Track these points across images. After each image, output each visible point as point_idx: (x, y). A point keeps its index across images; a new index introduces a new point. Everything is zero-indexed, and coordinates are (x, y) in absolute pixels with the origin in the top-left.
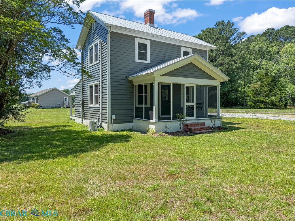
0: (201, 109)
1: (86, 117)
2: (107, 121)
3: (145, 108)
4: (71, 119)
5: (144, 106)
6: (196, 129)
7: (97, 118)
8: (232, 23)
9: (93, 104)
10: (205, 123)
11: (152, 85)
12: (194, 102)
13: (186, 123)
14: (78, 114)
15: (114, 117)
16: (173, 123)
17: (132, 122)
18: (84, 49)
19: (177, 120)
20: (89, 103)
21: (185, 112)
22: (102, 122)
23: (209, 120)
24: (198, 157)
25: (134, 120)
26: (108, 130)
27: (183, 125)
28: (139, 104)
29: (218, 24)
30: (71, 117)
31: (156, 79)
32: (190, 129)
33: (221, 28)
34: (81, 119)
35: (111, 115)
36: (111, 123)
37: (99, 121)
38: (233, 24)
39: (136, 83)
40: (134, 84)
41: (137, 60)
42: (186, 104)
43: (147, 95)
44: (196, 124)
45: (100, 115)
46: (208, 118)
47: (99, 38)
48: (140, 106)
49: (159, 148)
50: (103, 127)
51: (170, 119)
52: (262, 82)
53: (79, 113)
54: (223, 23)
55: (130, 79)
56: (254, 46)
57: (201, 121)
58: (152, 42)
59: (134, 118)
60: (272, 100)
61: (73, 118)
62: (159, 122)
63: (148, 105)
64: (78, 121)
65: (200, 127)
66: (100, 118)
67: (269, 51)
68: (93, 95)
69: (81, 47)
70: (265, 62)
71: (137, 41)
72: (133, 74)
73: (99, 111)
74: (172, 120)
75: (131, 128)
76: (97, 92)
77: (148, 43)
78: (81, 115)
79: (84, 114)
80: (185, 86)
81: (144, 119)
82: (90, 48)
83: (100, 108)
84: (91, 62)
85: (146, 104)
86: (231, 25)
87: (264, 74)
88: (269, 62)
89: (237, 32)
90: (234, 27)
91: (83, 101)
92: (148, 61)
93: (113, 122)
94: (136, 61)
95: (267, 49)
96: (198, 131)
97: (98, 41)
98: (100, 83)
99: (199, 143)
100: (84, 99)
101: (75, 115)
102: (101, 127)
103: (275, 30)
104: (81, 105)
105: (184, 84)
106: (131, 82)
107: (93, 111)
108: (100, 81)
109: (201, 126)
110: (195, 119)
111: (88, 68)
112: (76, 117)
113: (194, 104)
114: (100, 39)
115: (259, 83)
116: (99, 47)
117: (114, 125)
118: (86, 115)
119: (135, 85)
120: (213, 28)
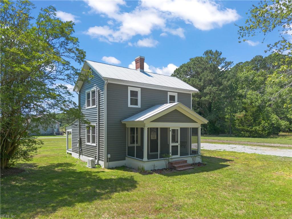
0: (184, 147)
1: (83, 154)
2: (104, 160)
3: (136, 146)
4: (68, 153)
5: (135, 145)
6: (179, 166)
7: (94, 156)
8: (220, 52)
9: (90, 142)
10: (187, 161)
11: (142, 129)
12: (178, 143)
13: (170, 161)
14: (75, 150)
15: (109, 156)
16: (160, 161)
17: (125, 159)
18: (81, 92)
19: (163, 159)
20: (86, 141)
21: (171, 151)
22: (99, 160)
23: (190, 158)
24: (176, 196)
25: (126, 158)
26: (105, 167)
27: (169, 163)
28: (131, 143)
29: (206, 53)
30: (67, 151)
31: (146, 126)
32: (174, 167)
33: (209, 57)
34: (78, 154)
35: (107, 154)
36: (107, 162)
37: (96, 159)
38: (221, 54)
39: (129, 126)
40: (127, 126)
41: (129, 105)
42: (171, 144)
43: (138, 135)
44: (179, 162)
45: (97, 154)
46: (190, 156)
47: (97, 86)
48: (132, 145)
49: (148, 187)
50: (100, 165)
51: (158, 158)
52: (246, 111)
53: (76, 148)
54: (210, 52)
55: (123, 122)
56: (241, 76)
57: (184, 158)
58: (142, 89)
59: (127, 156)
60: (256, 129)
61: (70, 152)
62: (148, 161)
63: (139, 144)
64: (75, 155)
65: (182, 165)
66: (97, 156)
67: (255, 81)
68: (91, 134)
69: (78, 90)
70: (250, 92)
71: (130, 89)
72: (126, 118)
73: (96, 149)
74: (159, 159)
75: (124, 165)
76: (94, 132)
77: (139, 90)
78: (78, 150)
79: (81, 150)
80: (171, 130)
81: (135, 158)
82: (87, 93)
83: (97, 147)
84: (89, 105)
85: (137, 143)
86: (219, 54)
87: (249, 104)
88: (254, 92)
89: (225, 61)
90: (221, 57)
91: (80, 139)
92: (139, 106)
93: (109, 160)
94: (129, 107)
95: (252, 79)
96: (180, 168)
97: (95, 89)
98: (97, 125)
99: (180, 181)
100: (81, 137)
101: (72, 150)
102: (98, 164)
103: (264, 58)
104: (78, 142)
105: (169, 128)
106: (125, 125)
107: (90, 149)
108: (97, 123)
109: (184, 163)
110: (178, 157)
111: (86, 110)
112: (72, 151)
113: (178, 144)
114: (97, 88)
115: (244, 113)
116: (96, 94)
117: (110, 163)
118: (83, 152)
119: (128, 128)
120: (201, 58)
